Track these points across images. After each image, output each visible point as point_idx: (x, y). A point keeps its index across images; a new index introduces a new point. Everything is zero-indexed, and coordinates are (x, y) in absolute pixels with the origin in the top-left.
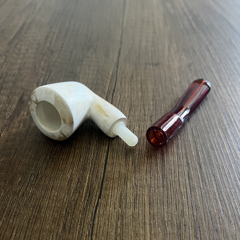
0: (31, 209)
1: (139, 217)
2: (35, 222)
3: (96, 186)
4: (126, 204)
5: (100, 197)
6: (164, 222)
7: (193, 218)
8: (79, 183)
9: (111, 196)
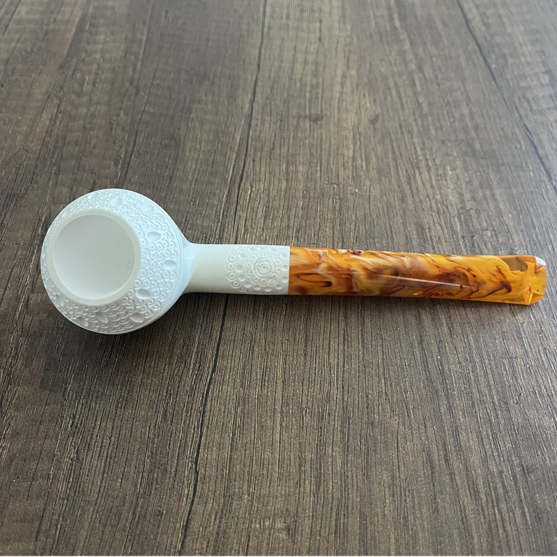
0: (119, 387)
1: (267, 402)
2: (124, 407)
3: (210, 353)
4: (250, 382)
5: (214, 371)
6: (301, 410)
7: (341, 403)
8: (185, 348)
9: (230, 368)
